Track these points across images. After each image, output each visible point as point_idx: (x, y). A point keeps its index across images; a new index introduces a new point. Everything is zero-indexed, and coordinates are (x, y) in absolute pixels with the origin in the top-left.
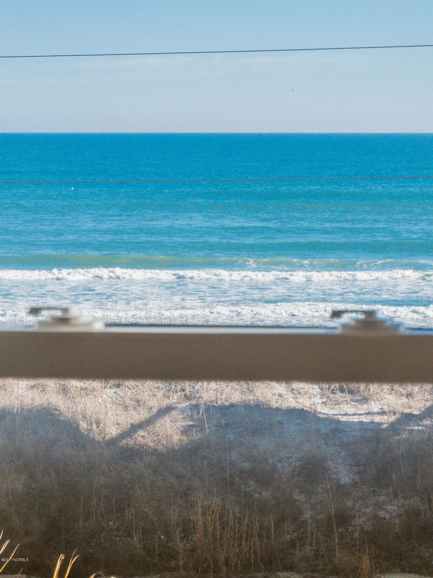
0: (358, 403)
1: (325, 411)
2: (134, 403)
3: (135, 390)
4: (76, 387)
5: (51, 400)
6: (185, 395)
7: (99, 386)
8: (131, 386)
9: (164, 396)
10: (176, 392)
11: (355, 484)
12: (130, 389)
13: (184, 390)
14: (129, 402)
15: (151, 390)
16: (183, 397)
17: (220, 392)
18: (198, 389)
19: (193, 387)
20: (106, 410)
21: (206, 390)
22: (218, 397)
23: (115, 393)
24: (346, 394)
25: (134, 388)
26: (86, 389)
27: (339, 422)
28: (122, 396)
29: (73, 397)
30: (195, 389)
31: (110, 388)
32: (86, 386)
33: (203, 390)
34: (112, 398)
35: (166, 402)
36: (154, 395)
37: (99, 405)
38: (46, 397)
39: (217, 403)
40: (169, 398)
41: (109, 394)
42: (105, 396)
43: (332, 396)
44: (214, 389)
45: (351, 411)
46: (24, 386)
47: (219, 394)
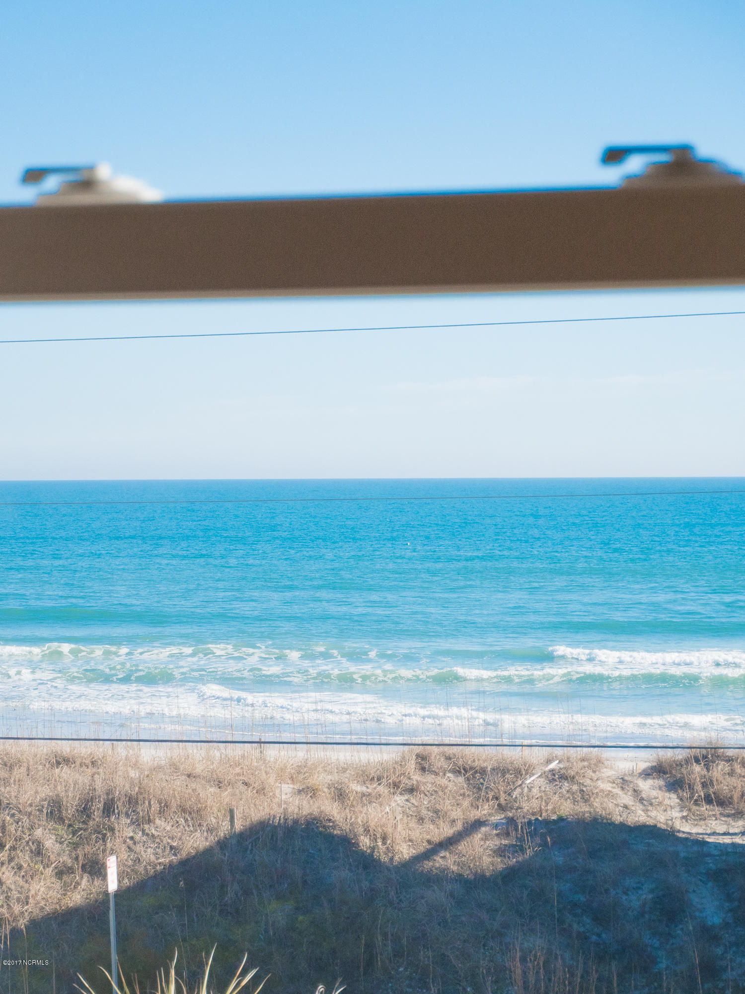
0: (730, 819)
1: (686, 828)
2: (431, 814)
3: (434, 797)
4: (357, 793)
5: (323, 808)
6: (499, 805)
7: (386, 791)
8: (428, 791)
9: (472, 805)
10: (488, 800)
11: (726, 925)
12: (426, 795)
13: (497, 799)
14: (426, 812)
15: (454, 798)
16: (496, 807)
17: (545, 801)
18: (516, 798)
19: (509, 794)
20: (395, 822)
21: (526, 798)
22: (543, 807)
23: (407, 800)
24: (714, 805)
25: (432, 795)
26: (370, 794)
27: (704, 843)
28: (416, 804)
29: (353, 806)
30: (512, 796)
31: (401, 794)
32: (369, 790)
33: (522, 798)
34: (403, 807)
35: (475, 814)
36: (458, 805)
37: (385, 816)
38: (317, 805)
39: (541, 816)
40: (478, 809)
41: (399, 802)
42: (393, 804)
43: (694, 808)
44: (536, 797)
45: (721, 829)
46: (289, 790)
47: (544, 803)
